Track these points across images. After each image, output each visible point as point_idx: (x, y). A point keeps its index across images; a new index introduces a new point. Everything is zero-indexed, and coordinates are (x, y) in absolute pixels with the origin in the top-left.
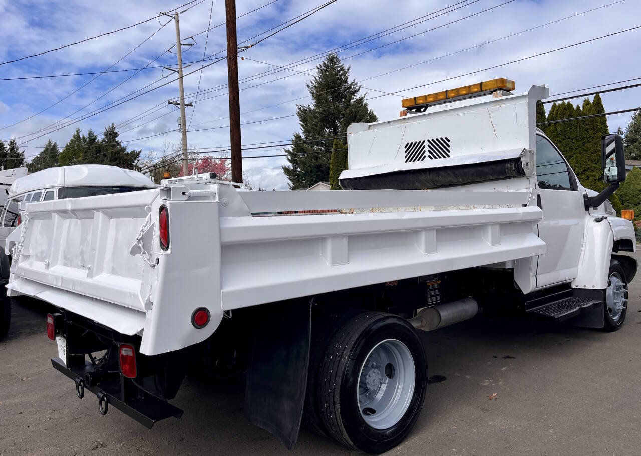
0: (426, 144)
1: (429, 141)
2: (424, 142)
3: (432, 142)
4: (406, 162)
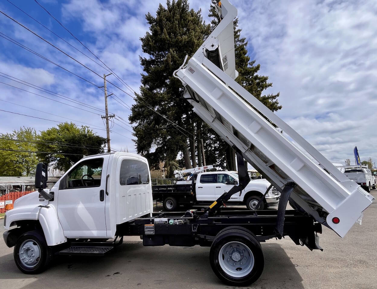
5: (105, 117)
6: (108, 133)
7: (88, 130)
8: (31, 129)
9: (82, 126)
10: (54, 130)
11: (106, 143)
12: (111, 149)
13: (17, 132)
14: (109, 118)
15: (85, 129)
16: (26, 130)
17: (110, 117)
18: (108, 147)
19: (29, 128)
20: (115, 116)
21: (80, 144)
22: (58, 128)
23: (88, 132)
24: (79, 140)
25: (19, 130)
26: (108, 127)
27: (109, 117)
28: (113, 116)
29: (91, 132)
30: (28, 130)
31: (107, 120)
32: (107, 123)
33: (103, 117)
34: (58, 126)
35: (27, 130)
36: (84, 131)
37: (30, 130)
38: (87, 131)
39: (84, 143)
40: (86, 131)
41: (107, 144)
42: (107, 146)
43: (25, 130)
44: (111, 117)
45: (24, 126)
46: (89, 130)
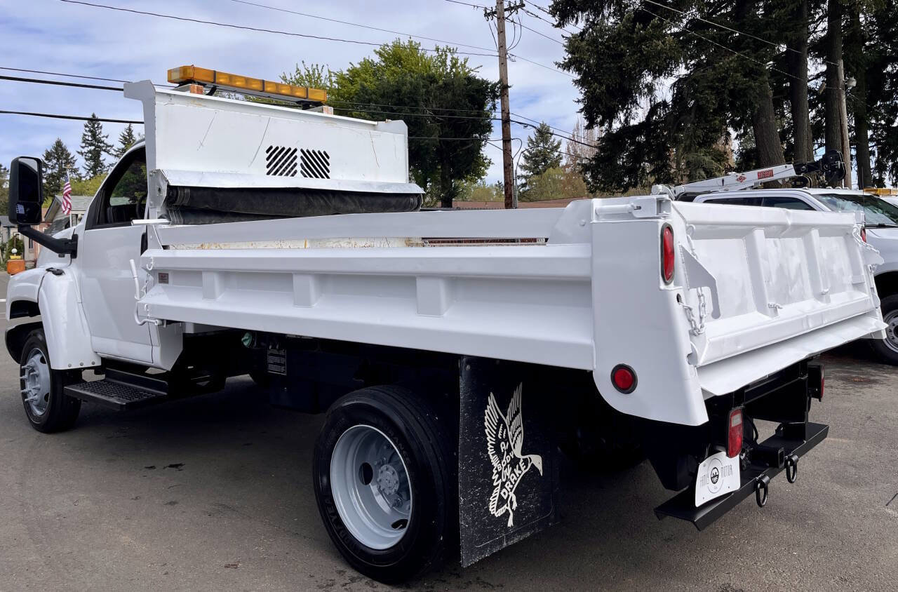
0: (299, 154)
1: (302, 151)
2: (295, 150)
3: (307, 154)
4: (268, 173)
5: (495, 12)
6: (503, 65)
7: (453, 58)
8: (320, 68)
9: (437, 49)
10: (367, 65)
11: (497, 97)
12: (512, 117)
13: (288, 78)
14: (507, 14)
15: (446, 56)
16: (309, 71)
17: (510, 9)
18: (503, 111)
19: (315, 67)
20: (524, 5)
21: (413, 104)
22: (377, 59)
23: (454, 65)
24: (410, 93)
25: (294, 74)
26: (502, 46)
27: (506, 10)
28: (518, 7)
29: (463, 66)
30: (314, 71)
31: (501, 19)
32: (501, 32)
33: (488, 11)
34: (377, 52)
35: (311, 72)
36: (444, 62)
37: (316, 71)
38: (451, 61)
39: (427, 101)
40: (449, 63)
41: (499, 101)
42: (499, 106)
43: (307, 73)
44: (512, 8)
45: (303, 62)
46: (457, 59)
